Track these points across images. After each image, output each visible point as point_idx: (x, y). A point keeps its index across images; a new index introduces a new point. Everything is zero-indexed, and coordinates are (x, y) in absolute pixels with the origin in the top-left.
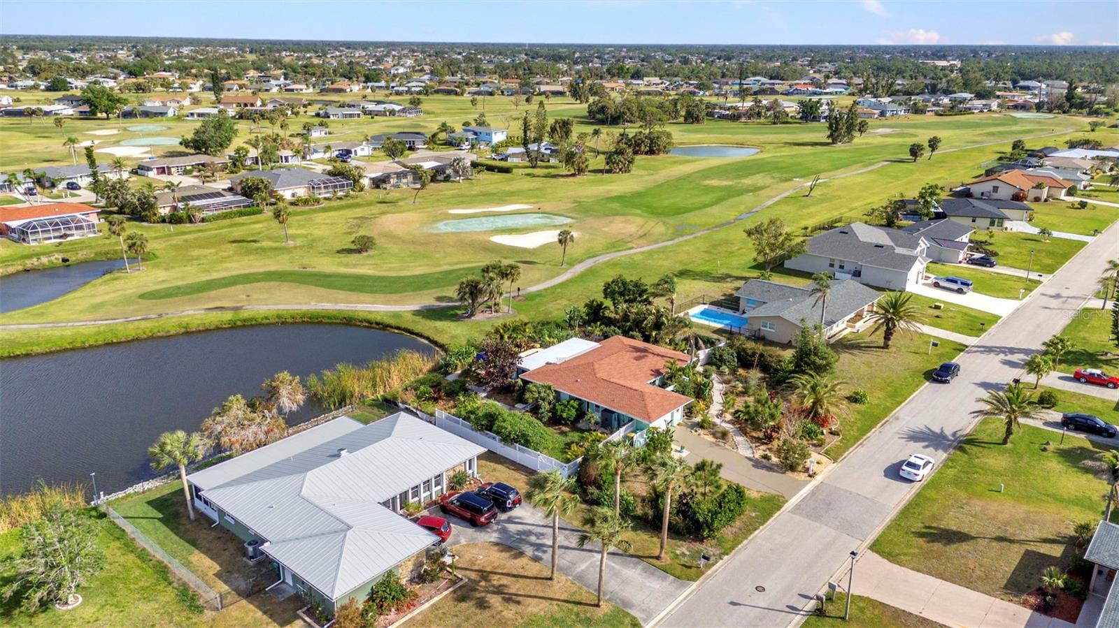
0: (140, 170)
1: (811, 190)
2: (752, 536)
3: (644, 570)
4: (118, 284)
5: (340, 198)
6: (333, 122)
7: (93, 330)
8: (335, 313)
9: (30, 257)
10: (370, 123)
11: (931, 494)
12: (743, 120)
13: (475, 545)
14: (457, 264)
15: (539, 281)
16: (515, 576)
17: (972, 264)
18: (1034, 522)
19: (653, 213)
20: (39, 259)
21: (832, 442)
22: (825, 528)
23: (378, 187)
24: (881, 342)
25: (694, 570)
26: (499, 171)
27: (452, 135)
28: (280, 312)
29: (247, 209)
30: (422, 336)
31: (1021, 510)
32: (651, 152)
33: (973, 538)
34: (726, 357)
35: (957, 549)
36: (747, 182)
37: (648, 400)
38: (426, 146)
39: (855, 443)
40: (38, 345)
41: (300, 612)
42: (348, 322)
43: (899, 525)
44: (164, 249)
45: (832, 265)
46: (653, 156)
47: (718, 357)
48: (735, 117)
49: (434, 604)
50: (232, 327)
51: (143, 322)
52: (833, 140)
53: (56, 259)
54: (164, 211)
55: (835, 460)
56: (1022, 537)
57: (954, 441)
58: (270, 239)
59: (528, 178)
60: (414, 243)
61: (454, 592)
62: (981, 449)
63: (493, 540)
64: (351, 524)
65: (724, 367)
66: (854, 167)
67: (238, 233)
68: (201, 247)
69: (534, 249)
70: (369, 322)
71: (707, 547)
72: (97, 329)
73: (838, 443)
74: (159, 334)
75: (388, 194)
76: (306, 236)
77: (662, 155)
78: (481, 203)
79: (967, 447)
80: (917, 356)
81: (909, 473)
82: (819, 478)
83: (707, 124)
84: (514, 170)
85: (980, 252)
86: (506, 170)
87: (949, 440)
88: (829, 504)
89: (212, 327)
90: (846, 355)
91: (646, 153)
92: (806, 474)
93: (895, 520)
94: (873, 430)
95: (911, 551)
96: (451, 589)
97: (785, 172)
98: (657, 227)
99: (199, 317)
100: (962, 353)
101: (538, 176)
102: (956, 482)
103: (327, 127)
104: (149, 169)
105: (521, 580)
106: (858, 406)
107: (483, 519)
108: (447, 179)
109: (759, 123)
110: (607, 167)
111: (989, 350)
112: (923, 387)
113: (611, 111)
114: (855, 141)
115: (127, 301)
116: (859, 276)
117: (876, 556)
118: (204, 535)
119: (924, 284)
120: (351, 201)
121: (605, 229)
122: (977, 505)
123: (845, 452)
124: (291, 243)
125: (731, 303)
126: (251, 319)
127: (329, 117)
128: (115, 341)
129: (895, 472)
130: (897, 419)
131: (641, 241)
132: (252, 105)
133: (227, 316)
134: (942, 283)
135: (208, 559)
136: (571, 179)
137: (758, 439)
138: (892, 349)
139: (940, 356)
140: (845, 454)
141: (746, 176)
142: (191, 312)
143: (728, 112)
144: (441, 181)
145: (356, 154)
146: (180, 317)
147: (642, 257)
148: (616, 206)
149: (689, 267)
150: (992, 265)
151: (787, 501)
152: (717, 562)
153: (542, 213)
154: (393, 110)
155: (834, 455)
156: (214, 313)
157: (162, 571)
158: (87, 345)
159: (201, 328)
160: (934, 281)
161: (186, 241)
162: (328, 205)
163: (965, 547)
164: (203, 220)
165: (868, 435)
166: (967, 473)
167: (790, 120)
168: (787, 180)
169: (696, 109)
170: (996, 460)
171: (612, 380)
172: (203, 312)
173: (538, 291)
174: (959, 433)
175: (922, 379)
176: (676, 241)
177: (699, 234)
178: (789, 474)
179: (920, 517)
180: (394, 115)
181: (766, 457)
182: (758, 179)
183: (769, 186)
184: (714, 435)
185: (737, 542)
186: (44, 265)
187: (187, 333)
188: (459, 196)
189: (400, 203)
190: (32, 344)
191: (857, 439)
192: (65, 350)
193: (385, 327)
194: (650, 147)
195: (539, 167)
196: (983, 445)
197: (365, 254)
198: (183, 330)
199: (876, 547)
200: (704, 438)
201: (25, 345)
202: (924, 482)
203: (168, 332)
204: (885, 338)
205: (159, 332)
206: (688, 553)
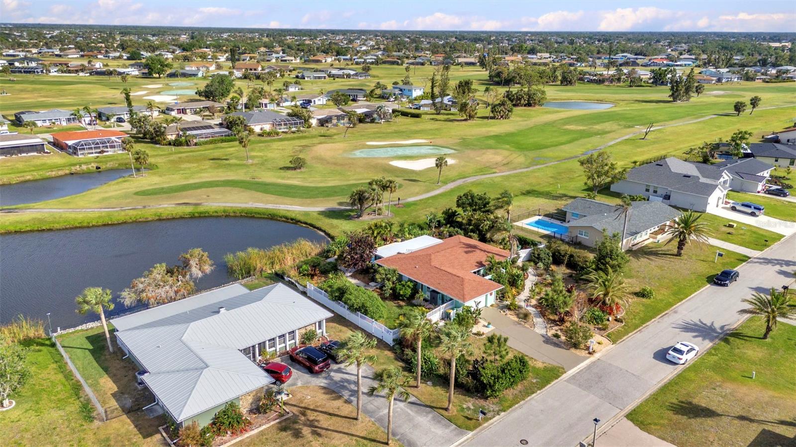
0: (167, 110)
1: (646, 134)
2: (529, 398)
3: (434, 419)
4: (126, 185)
5: (294, 132)
6: (307, 82)
7: (97, 215)
8: (264, 211)
9: (75, 165)
10: (331, 83)
11: (692, 375)
12: (607, 83)
13: (308, 387)
14: (361, 180)
15: (417, 194)
16: (330, 414)
17: (769, 194)
18: (776, 406)
19: (519, 148)
20: (80, 166)
21: (614, 327)
22: (592, 396)
23: (322, 125)
24: (675, 251)
25: (474, 421)
26: (411, 117)
27: (385, 91)
28: (226, 208)
29: (228, 138)
30: (320, 230)
31: (767, 394)
32: (529, 105)
33: (719, 415)
34: (542, 256)
35: (701, 424)
36: (598, 127)
37: (466, 285)
38: (365, 99)
39: (635, 329)
40: (58, 223)
41: (160, 428)
42: (272, 217)
43: (657, 399)
44: (164, 163)
45: (647, 190)
46: (530, 108)
47: (536, 256)
48: (600, 82)
49: (262, 431)
50: (191, 217)
51: (131, 211)
52: (674, 98)
53: (92, 167)
54: (171, 137)
55: (614, 342)
56: (762, 418)
57: (721, 333)
58: (237, 158)
59: (433, 122)
60: (335, 164)
61: (279, 423)
62: (743, 342)
63: (322, 385)
64: (209, 364)
65: (540, 263)
66: (688, 118)
67: (217, 153)
68: (189, 162)
69: (420, 171)
70: (287, 218)
71: (490, 405)
72: (100, 214)
73: (621, 329)
74: (140, 220)
75: (328, 130)
76: (262, 157)
77: (537, 107)
78: (392, 138)
79: (731, 339)
80: (704, 263)
81: (674, 357)
82: (597, 356)
83: (578, 86)
84: (423, 116)
85: (777, 185)
86: (417, 116)
87: (716, 332)
88: (600, 378)
89: (178, 216)
90: (645, 260)
91: (525, 106)
92: (587, 352)
93: (654, 395)
94: (653, 320)
95: (662, 421)
96: (277, 421)
97: (628, 121)
98: (519, 158)
99: (170, 209)
100: (744, 263)
101: (440, 120)
102: (716, 368)
103: (300, 85)
104: (172, 110)
105: (334, 418)
106: (644, 300)
107: (317, 368)
108: (373, 121)
109: (618, 86)
110: (492, 115)
111: (767, 261)
112: (704, 288)
113: (505, 75)
114: (692, 99)
115: (126, 196)
116: (669, 199)
117: (630, 423)
118: (116, 364)
119: (723, 208)
120: (301, 135)
121: (478, 158)
122: (729, 388)
123: (624, 336)
124: (250, 161)
125: (561, 216)
126: (205, 213)
127: (304, 78)
128: (110, 223)
129: (662, 356)
130: (676, 312)
131: (503, 168)
132: (255, 70)
133: (188, 210)
134: (738, 208)
135: (111, 382)
136: (464, 123)
137: (554, 321)
138: (684, 257)
139: (724, 264)
140: (624, 338)
141: (598, 123)
142: (166, 206)
143: (595, 78)
144: (368, 122)
145: (315, 103)
146: (157, 208)
147: (501, 179)
148: (491, 142)
149: (536, 188)
150: (785, 195)
151: (565, 372)
152: (494, 417)
153: (433, 146)
154: (349, 74)
155: (614, 338)
156: (181, 207)
157: (77, 388)
158: (91, 225)
159: (169, 217)
160: (732, 205)
161: (180, 158)
162: (284, 137)
163: (709, 421)
164: (196, 144)
165: (648, 324)
166: (725, 360)
167: (643, 84)
168: (629, 127)
169: (570, 75)
170: (753, 352)
171: (442, 268)
172: (174, 206)
173: (415, 201)
174: (726, 328)
175: (705, 282)
176: (531, 169)
177: (550, 164)
178: (573, 350)
179: (676, 394)
180: (349, 78)
181: (557, 336)
182: (607, 126)
183: (614, 131)
184: (518, 315)
185: (516, 401)
186: (83, 170)
187: (160, 220)
188: (378, 133)
189: (335, 137)
190: (54, 222)
191: (636, 327)
192: (76, 228)
193: (296, 222)
194: (528, 101)
195: (442, 114)
196: (746, 338)
197: (299, 171)
198: (157, 218)
199: (632, 416)
200: (509, 318)
201: (50, 222)
202: (687, 365)
203: (147, 218)
204: (678, 248)
205: (140, 218)
206: (472, 408)
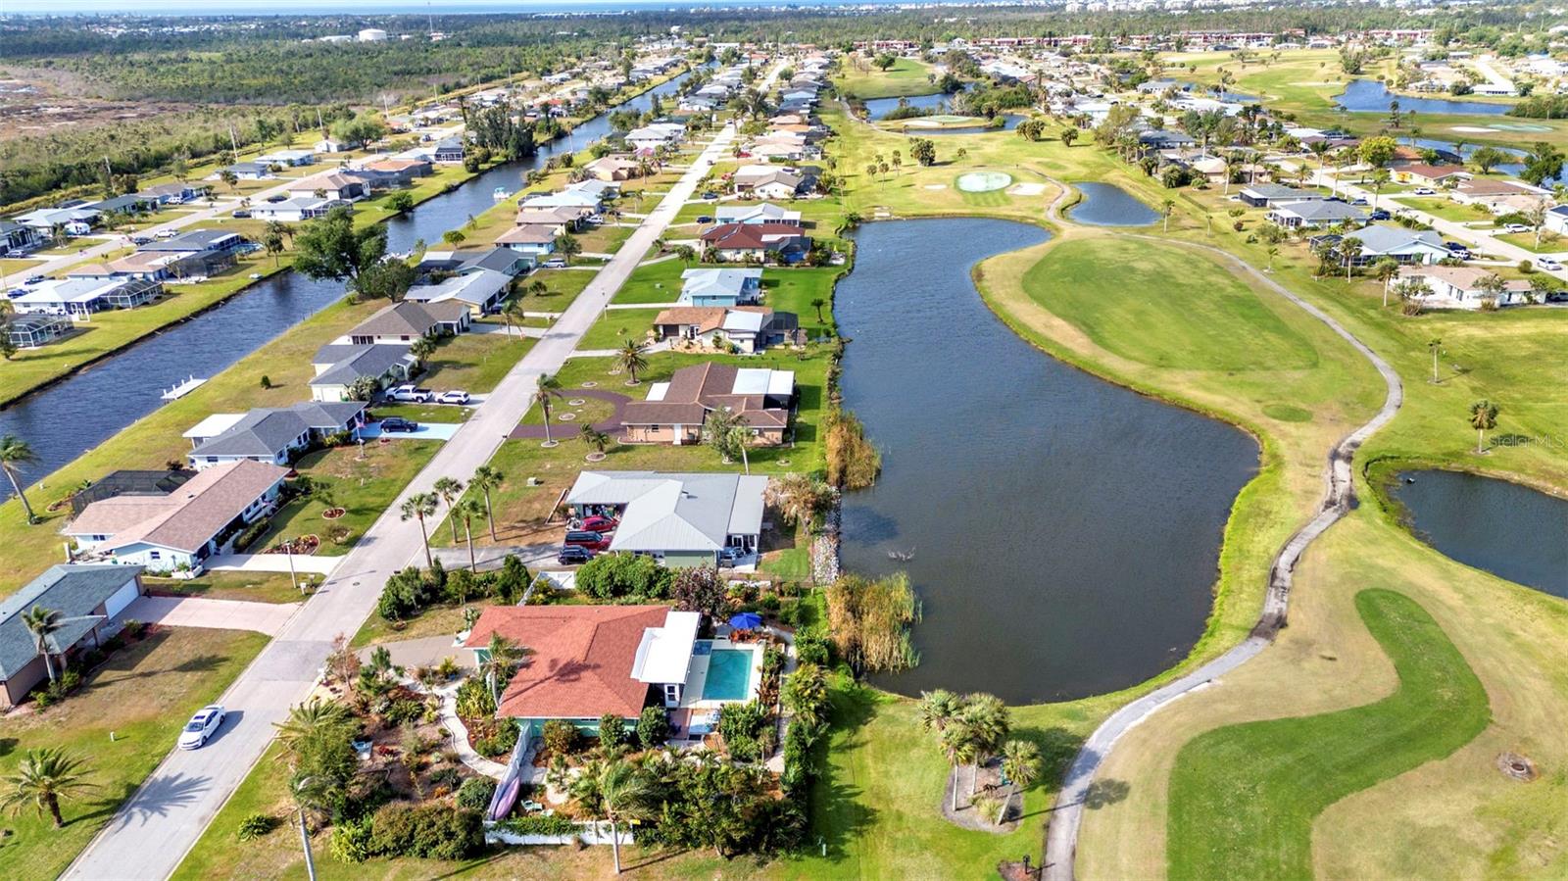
22: (310, 638)
33: (175, 669)
43: (241, 665)
57: (133, 806)
79: (122, 794)
87: (140, 803)
93: (244, 667)
94: (242, 781)
95: (237, 644)
102: (161, 733)
117: (267, 633)
122: (152, 709)
130: (202, 819)
174: (122, 820)
179: (218, 677)
